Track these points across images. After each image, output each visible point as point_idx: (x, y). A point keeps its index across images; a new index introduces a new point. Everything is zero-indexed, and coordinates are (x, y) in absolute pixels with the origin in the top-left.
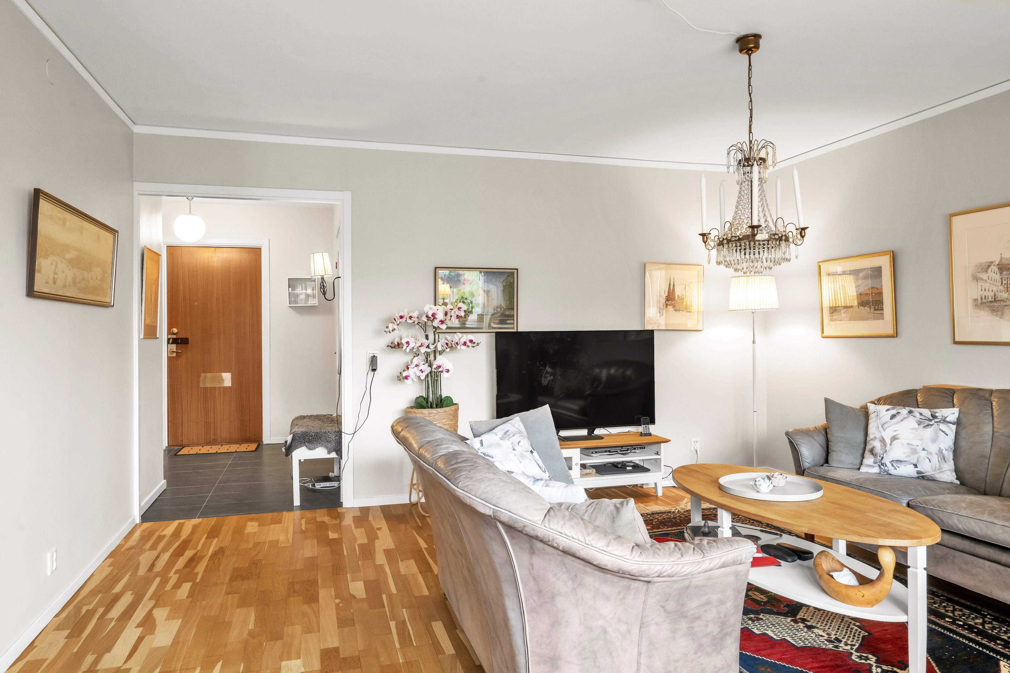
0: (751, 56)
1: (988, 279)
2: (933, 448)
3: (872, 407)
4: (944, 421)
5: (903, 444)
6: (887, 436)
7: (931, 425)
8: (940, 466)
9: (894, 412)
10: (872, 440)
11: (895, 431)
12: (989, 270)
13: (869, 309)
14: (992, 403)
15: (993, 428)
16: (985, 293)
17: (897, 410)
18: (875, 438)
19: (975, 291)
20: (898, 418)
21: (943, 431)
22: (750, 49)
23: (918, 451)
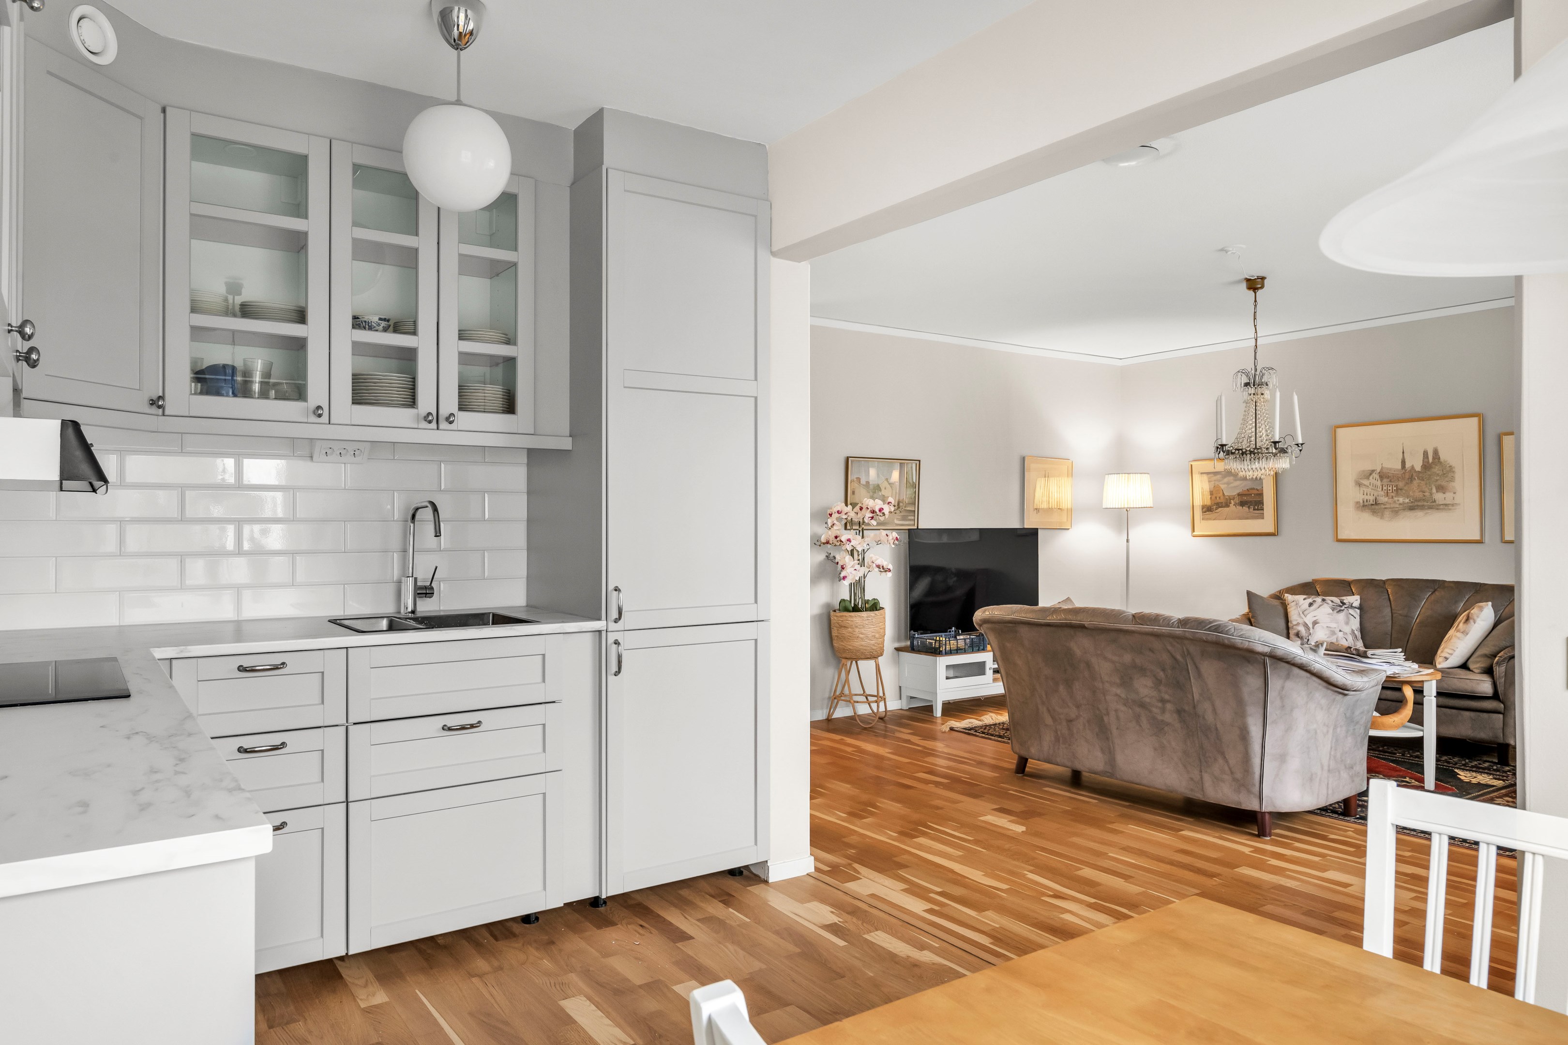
0: (1257, 294)
1: (1370, 485)
2: (1347, 630)
3: (1289, 597)
4: (1351, 607)
5: (1323, 627)
6: (1309, 620)
7: (1343, 610)
8: (1355, 644)
9: (1310, 600)
10: (1296, 625)
11: (1315, 616)
12: (1371, 478)
13: (1248, 509)
14: (1387, 591)
15: (1391, 610)
16: (1366, 497)
17: (1312, 599)
18: (1298, 624)
19: (1359, 496)
20: (1315, 606)
21: (1352, 615)
22: (1258, 289)
23: (1336, 632)
